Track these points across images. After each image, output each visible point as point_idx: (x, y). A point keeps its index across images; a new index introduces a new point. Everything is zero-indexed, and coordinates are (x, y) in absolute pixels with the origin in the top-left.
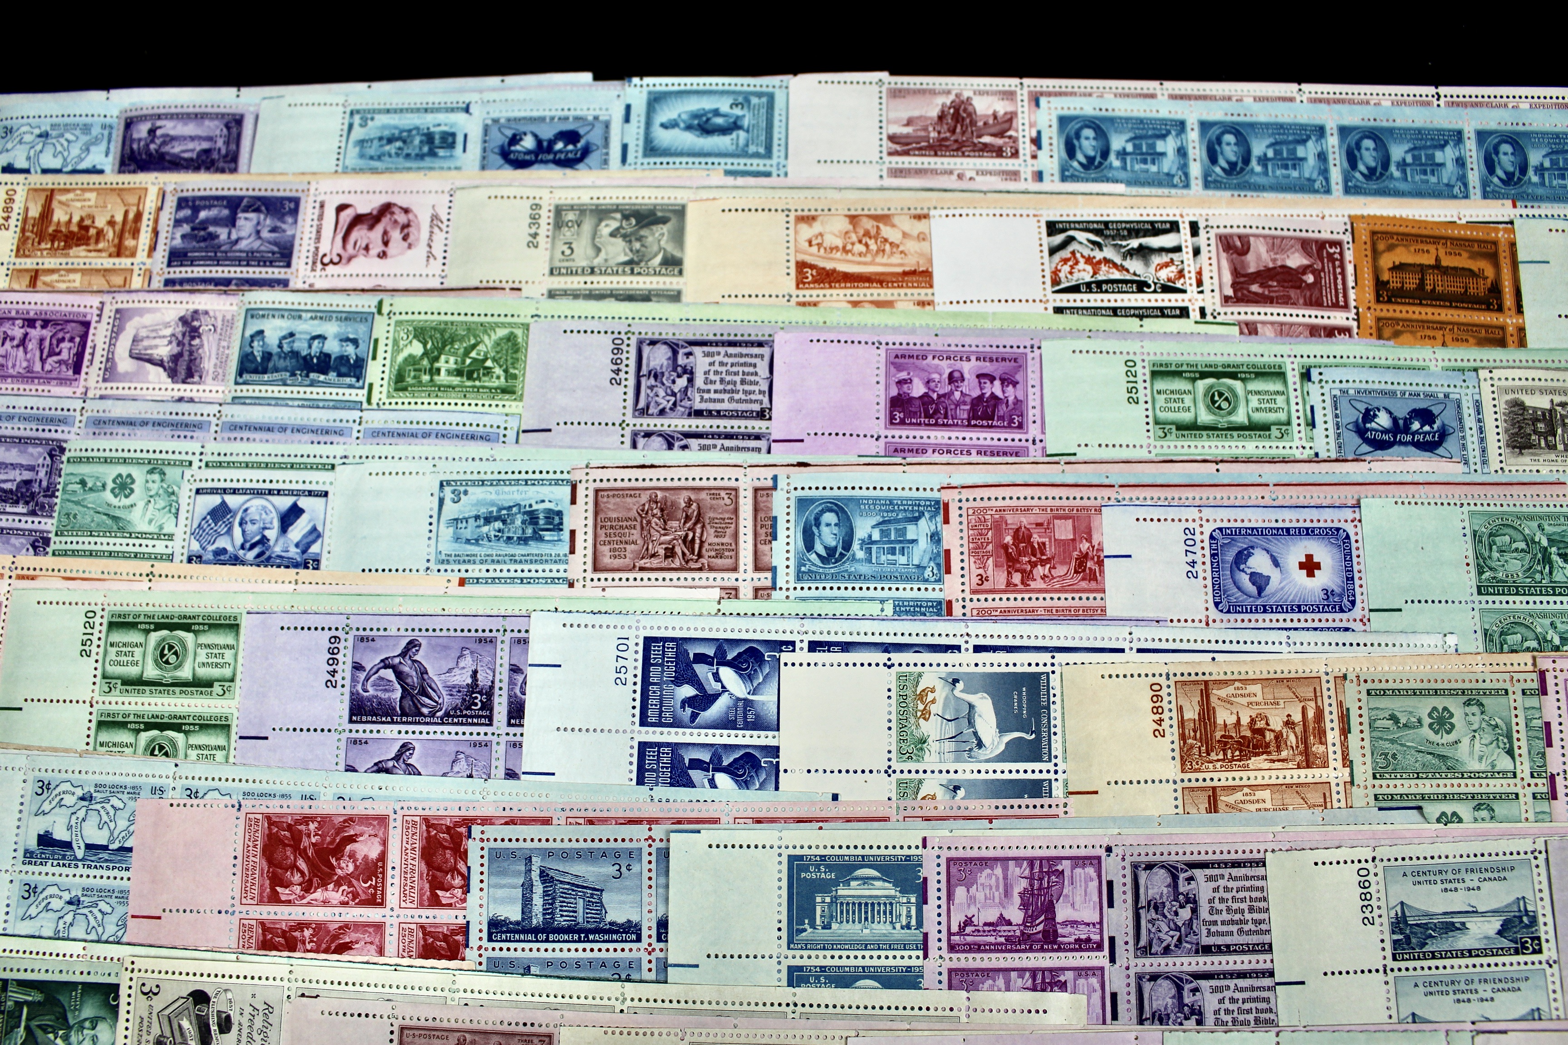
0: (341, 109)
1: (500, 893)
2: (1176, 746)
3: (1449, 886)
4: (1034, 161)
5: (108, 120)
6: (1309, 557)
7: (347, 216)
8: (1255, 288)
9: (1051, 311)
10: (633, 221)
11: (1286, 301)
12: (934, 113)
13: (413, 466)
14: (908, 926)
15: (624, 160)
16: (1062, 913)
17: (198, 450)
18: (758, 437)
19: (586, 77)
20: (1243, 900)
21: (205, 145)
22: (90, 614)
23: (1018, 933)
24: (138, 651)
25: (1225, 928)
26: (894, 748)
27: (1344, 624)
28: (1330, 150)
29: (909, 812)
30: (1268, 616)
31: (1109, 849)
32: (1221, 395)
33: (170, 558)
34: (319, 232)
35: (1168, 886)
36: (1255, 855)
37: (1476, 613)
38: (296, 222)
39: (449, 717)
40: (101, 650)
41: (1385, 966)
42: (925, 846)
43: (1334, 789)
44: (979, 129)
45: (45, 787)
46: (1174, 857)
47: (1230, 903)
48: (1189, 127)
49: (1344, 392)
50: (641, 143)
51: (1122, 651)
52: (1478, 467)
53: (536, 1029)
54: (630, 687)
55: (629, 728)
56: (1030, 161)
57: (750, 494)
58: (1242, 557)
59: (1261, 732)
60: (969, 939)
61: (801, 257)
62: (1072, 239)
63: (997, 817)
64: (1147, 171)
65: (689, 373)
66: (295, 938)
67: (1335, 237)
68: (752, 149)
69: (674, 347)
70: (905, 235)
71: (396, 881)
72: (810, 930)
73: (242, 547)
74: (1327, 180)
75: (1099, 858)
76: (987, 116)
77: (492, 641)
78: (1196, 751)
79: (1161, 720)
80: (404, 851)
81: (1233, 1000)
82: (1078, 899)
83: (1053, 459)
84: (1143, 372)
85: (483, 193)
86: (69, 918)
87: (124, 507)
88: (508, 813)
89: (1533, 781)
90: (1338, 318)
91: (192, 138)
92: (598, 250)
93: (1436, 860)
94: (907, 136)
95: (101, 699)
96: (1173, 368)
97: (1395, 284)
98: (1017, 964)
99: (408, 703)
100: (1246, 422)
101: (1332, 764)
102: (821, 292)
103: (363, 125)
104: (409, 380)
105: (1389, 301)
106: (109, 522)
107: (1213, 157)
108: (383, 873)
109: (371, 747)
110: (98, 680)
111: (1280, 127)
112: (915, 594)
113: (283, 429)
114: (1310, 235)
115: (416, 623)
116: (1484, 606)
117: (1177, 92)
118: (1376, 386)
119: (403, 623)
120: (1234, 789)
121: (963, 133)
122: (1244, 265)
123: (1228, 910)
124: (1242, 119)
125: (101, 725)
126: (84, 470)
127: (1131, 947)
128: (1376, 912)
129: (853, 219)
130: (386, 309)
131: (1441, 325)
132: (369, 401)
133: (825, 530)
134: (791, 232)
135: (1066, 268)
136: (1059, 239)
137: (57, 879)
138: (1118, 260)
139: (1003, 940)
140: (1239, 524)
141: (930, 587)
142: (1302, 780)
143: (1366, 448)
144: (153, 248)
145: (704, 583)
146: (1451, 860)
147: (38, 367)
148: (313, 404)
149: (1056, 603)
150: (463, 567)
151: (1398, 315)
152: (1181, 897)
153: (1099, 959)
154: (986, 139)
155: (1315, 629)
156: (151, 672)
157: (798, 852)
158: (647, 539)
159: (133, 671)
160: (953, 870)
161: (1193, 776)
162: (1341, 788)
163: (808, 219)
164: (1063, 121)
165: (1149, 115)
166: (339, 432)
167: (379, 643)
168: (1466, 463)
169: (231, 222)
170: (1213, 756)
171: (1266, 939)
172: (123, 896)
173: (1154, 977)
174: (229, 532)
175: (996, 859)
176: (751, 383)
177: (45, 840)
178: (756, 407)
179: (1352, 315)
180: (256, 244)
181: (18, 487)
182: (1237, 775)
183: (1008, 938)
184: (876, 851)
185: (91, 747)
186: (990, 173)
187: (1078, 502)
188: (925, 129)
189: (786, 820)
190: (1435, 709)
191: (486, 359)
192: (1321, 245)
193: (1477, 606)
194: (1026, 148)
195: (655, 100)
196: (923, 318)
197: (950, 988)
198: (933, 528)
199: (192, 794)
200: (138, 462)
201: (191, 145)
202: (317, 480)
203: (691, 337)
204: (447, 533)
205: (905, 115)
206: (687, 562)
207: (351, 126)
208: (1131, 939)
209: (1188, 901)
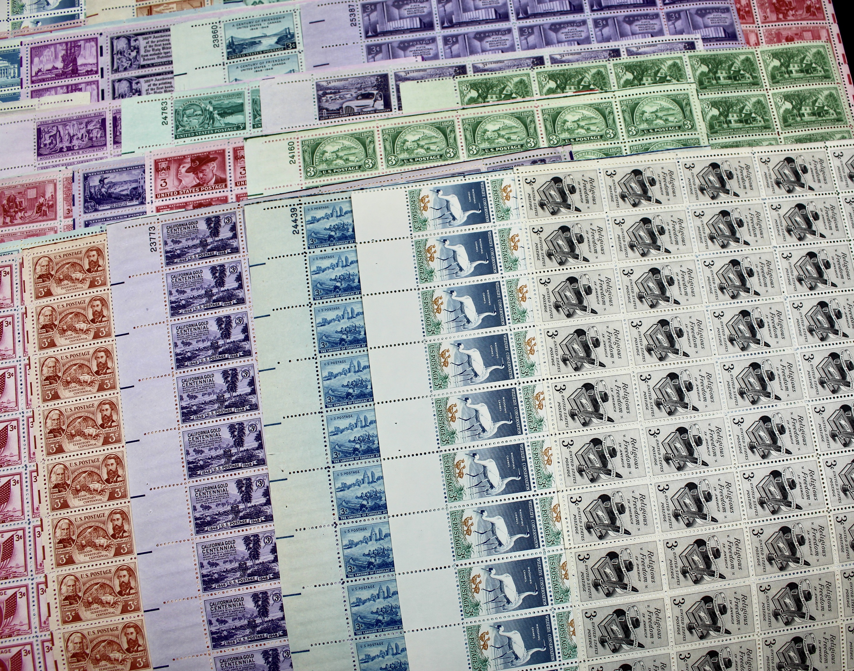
3: (254, 28)
14: (14, 77)
16: (80, 61)
20: (160, 45)
25: (151, 57)
26: (11, 11)
29: (17, 34)
31: (101, 34)
36: (166, 27)
41: (224, 62)
42: (21, 45)
47: (154, 47)
60: (40, 77)
63: (54, 30)
81: (154, 85)
82: (87, 55)
93: (248, 18)
98: (60, 84)
120: (158, 6)
123: (153, 50)
127: (110, 70)
128: (220, 42)
139: (54, 76)
146: (255, 18)
152: (132, 48)
153: (96, 77)
160: (33, 52)
161: (141, 3)
171: (170, 59)
173: (120, 81)
175: (51, 45)
183: (56, 75)
197: (32, 97)
208: (110, 67)
209: (135, 48)
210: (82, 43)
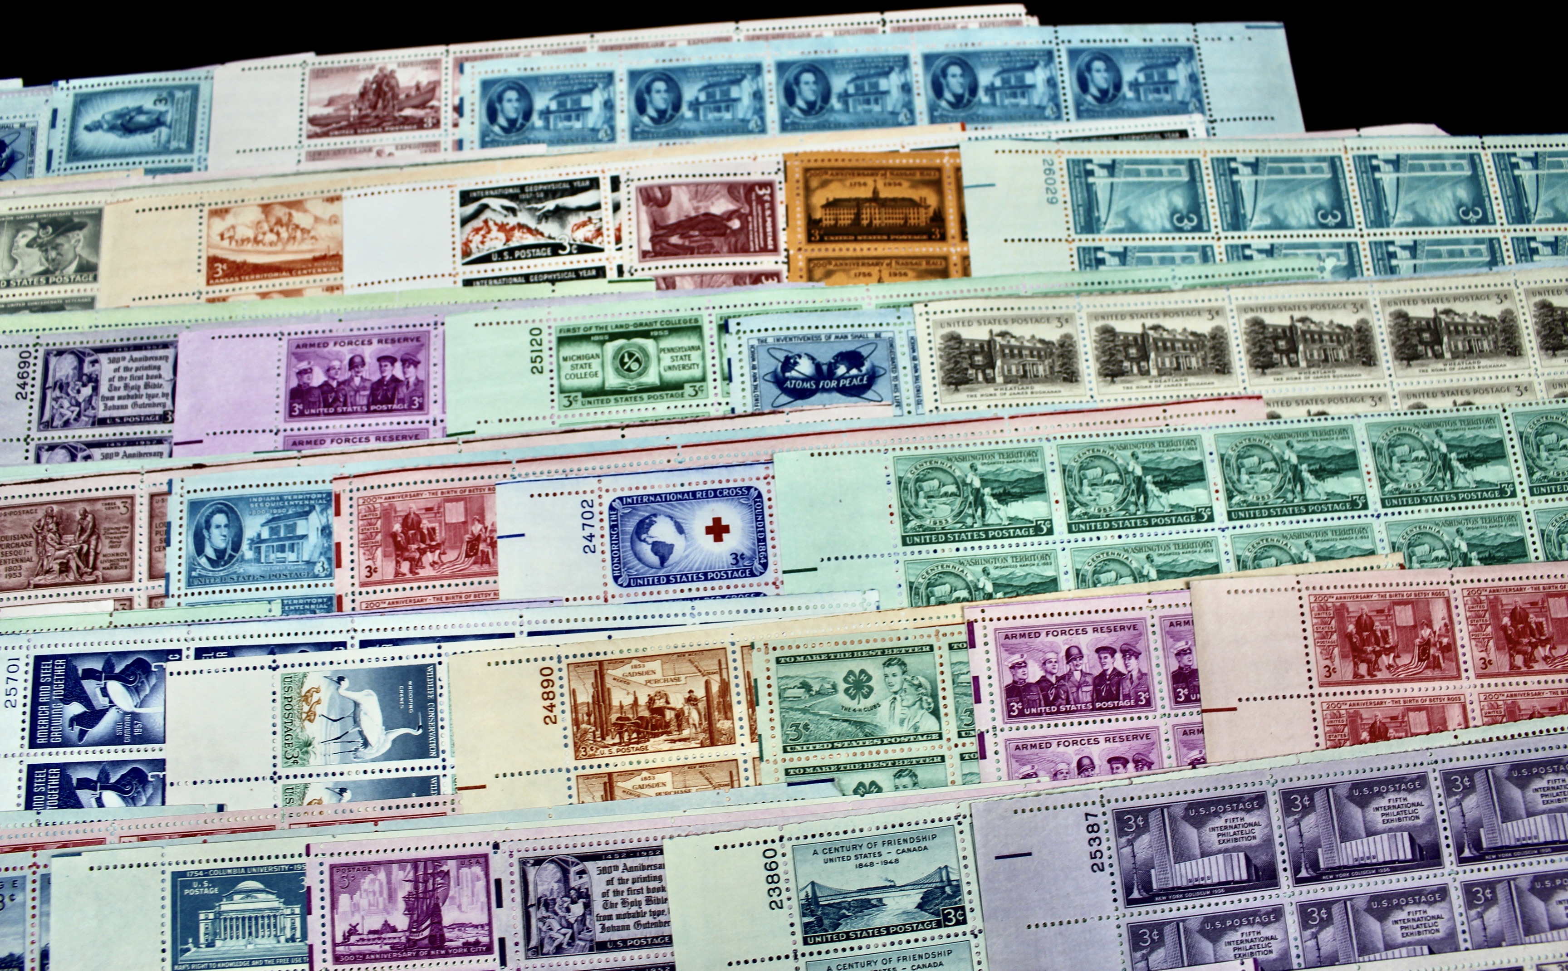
2: (569, 733)
3: (864, 861)
4: (456, 130)
6: (717, 521)
8: (675, 240)
9: (460, 284)
10: (50, 229)
11: (708, 250)
12: (355, 90)
14: (293, 939)
15: (48, 165)
16: (449, 915)
18: (160, 441)
19: (16, 83)
20: (639, 892)
23: (403, 940)
25: (620, 923)
26: (279, 753)
27: (756, 589)
28: (767, 88)
29: (295, 819)
30: (670, 587)
31: (496, 846)
32: (631, 356)
35: (559, 881)
36: (653, 842)
37: (901, 566)
41: (795, 952)
42: (308, 854)
43: (742, 766)
44: (401, 102)
46: (564, 851)
47: (625, 896)
48: (617, 78)
49: (763, 341)
50: (65, 148)
51: (512, 635)
52: (912, 408)
54: (20, 708)
55: (20, 750)
56: (451, 129)
57: (146, 501)
58: (643, 526)
59: (660, 711)
60: (354, 949)
61: (213, 252)
62: (485, 207)
63: (383, 819)
64: (571, 128)
65: (94, 381)
67: (766, 178)
68: (174, 145)
69: (80, 356)
70: (317, 219)
72: (194, 949)
74: (762, 119)
75: (486, 856)
76: (410, 88)
78: (590, 736)
79: (552, 706)
82: (465, 901)
83: (452, 438)
84: (549, 339)
89: (960, 741)
90: (766, 263)
92: (15, 262)
93: (850, 835)
94: (328, 117)
96: (581, 332)
97: (828, 222)
100: (658, 382)
101: (739, 740)
102: (230, 287)
105: (821, 240)
107: (641, 107)
111: (714, 69)
112: (306, 592)
114: (739, 178)
116: (909, 557)
117: (608, 43)
118: (799, 332)
120: (631, 773)
121: (385, 108)
122: (664, 216)
123: (624, 903)
124: (674, 64)
127: (521, 947)
128: (785, 894)
129: (266, 208)
131: (878, 260)
133: (215, 532)
134: (204, 227)
135: (478, 238)
136: (472, 208)
138: (532, 224)
139: (387, 948)
140: (641, 492)
141: (320, 583)
142: (706, 760)
143: (785, 399)
145: (98, 595)
146: (865, 833)
149: (446, 590)
151: (830, 254)
152: (573, 892)
153: (489, 961)
154: (408, 112)
155: (723, 597)
157: (182, 868)
158: (42, 555)
160: (337, 877)
161: (587, 763)
162: (749, 765)
163: (220, 213)
164: (486, 85)
165: (575, 70)
168: (899, 405)
170: (609, 740)
171: (664, 931)
175: (379, 863)
176: (155, 386)
178: (159, 411)
179: (782, 257)
182: (634, 758)
183: (393, 946)
184: (258, 862)
186: (410, 146)
187: (471, 483)
188: (346, 108)
189: (171, 835)
190: (851, 673)
192: (750, 187)
193: (901, 558)
194: (447, 116)
195: (80, 103)
196: (330, 304)
198: (324, 521)
203: (98, 344)
205: (326, 95)
206: (81, 575)
208: (520, 938)
209: (580, 895)
210: (451, 866)
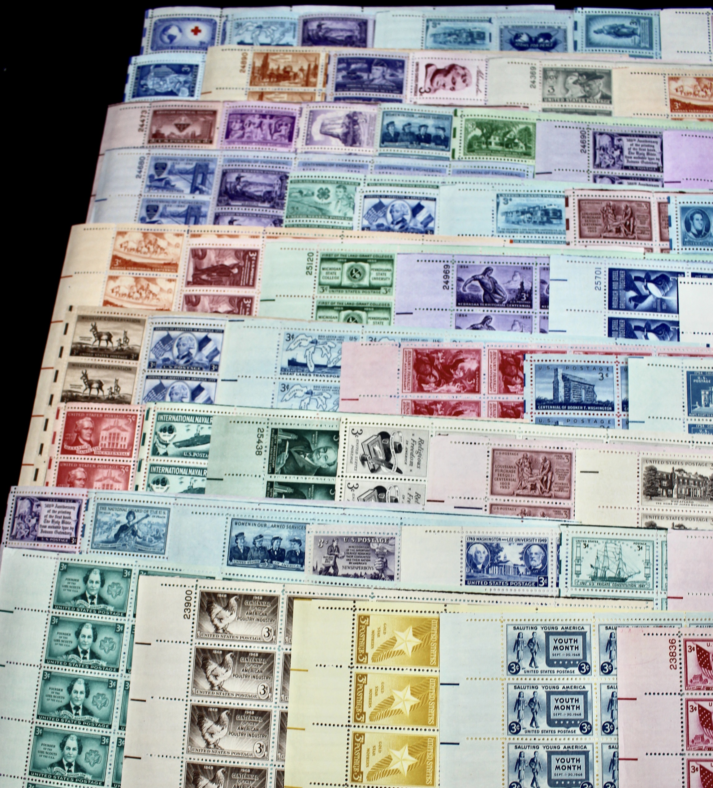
0: (421, 19)
1: (541, 386)
5: (293, 21)
7: (431, 70)
10: (584, 77)
13: (482, 187)
15: (575, 48)
17: (363, 178)
18: (657, 180)
19: (552, 7)
21: (349, 34)
22: (310, 255)
24: (338, 273)
33: (351, 228)
34: (417, 77)
38: (403, 72)
39: (509, 304)
40: (318, 272)
45: (290, 337)
50: (584, 40)
53: (564, 450)
54: (603, 291)
55: (603, 310)
57: (656, 205)
61: (672, 97)
65: (620, 148)
66: (433, 409)
68: (642, 45)
69: (612, 137)
71: (486, 381)
72: (698, 407)
73: (392, 223)
77: (530, 269)
80: (490, 367)
85: (505, 60)
86: (307, 401)
87: (325, 204)
88: (543, 349)
91: (342, 30)
92: (567, 90)
95: (319, 295)
99: (487, 297)
102: (683, 114)
103: (435, 26)
104: (475, 147)
106: (317, 211)
108: (479, 377)
109: (469, 318)
110: (317, 286)
113: (409, 169)
115: (490, 259)
119: (483, 259)
125: (319, 308)
126: (301, 186)
129: (698, 80)
130: (459, 113)
132: (453, 157)
133: (696, 222)
134: (667, 85)
137: (300, 382)
144: (326, 83)
145: (636, 245)
147: (269, 137)
148: (424, 158)
150: (512, 235)
156: (346, 282)
157: (691, 370)
158: (606, 223)
159: (336, 282)
163: (674, 79)
166: (439, 171)
167: (470, 269)
169: (369, 70)
172: (337, 390)
174: (385, 215)
176: (652, 155)
177: (292, 363)
178: (655, 166)
180: (383, 82)
181: (265, 194)
185: (314, 318)
189: (684, 355)
191: (514, 139)
195: (590, 20)
199: (374, 340)
200: (331, 182)
201: (341, 33)
202: (430, 192)
203: (620, 132)
204: (502, 219)
206: (627, 235)
207: (427, 28)
